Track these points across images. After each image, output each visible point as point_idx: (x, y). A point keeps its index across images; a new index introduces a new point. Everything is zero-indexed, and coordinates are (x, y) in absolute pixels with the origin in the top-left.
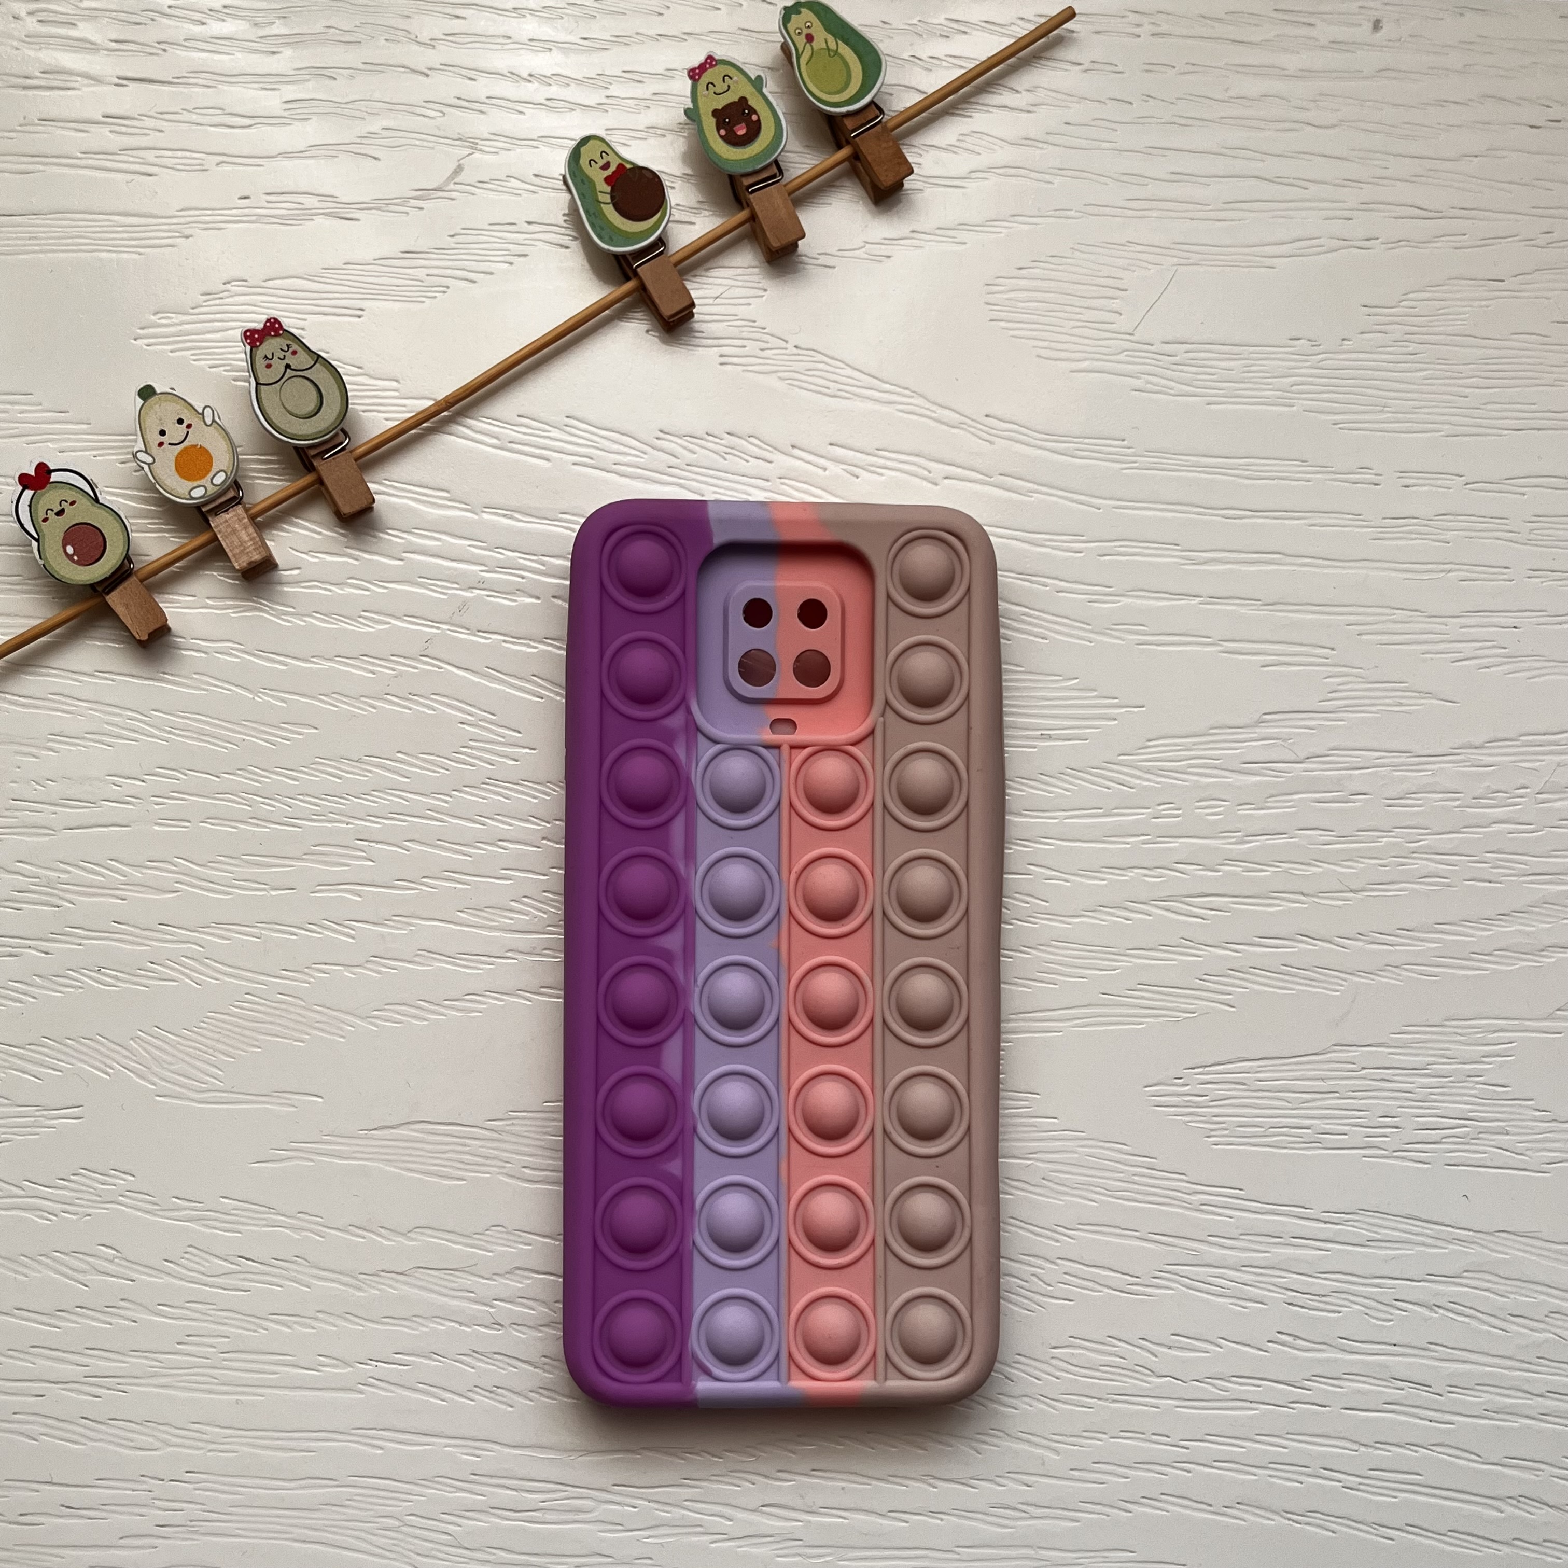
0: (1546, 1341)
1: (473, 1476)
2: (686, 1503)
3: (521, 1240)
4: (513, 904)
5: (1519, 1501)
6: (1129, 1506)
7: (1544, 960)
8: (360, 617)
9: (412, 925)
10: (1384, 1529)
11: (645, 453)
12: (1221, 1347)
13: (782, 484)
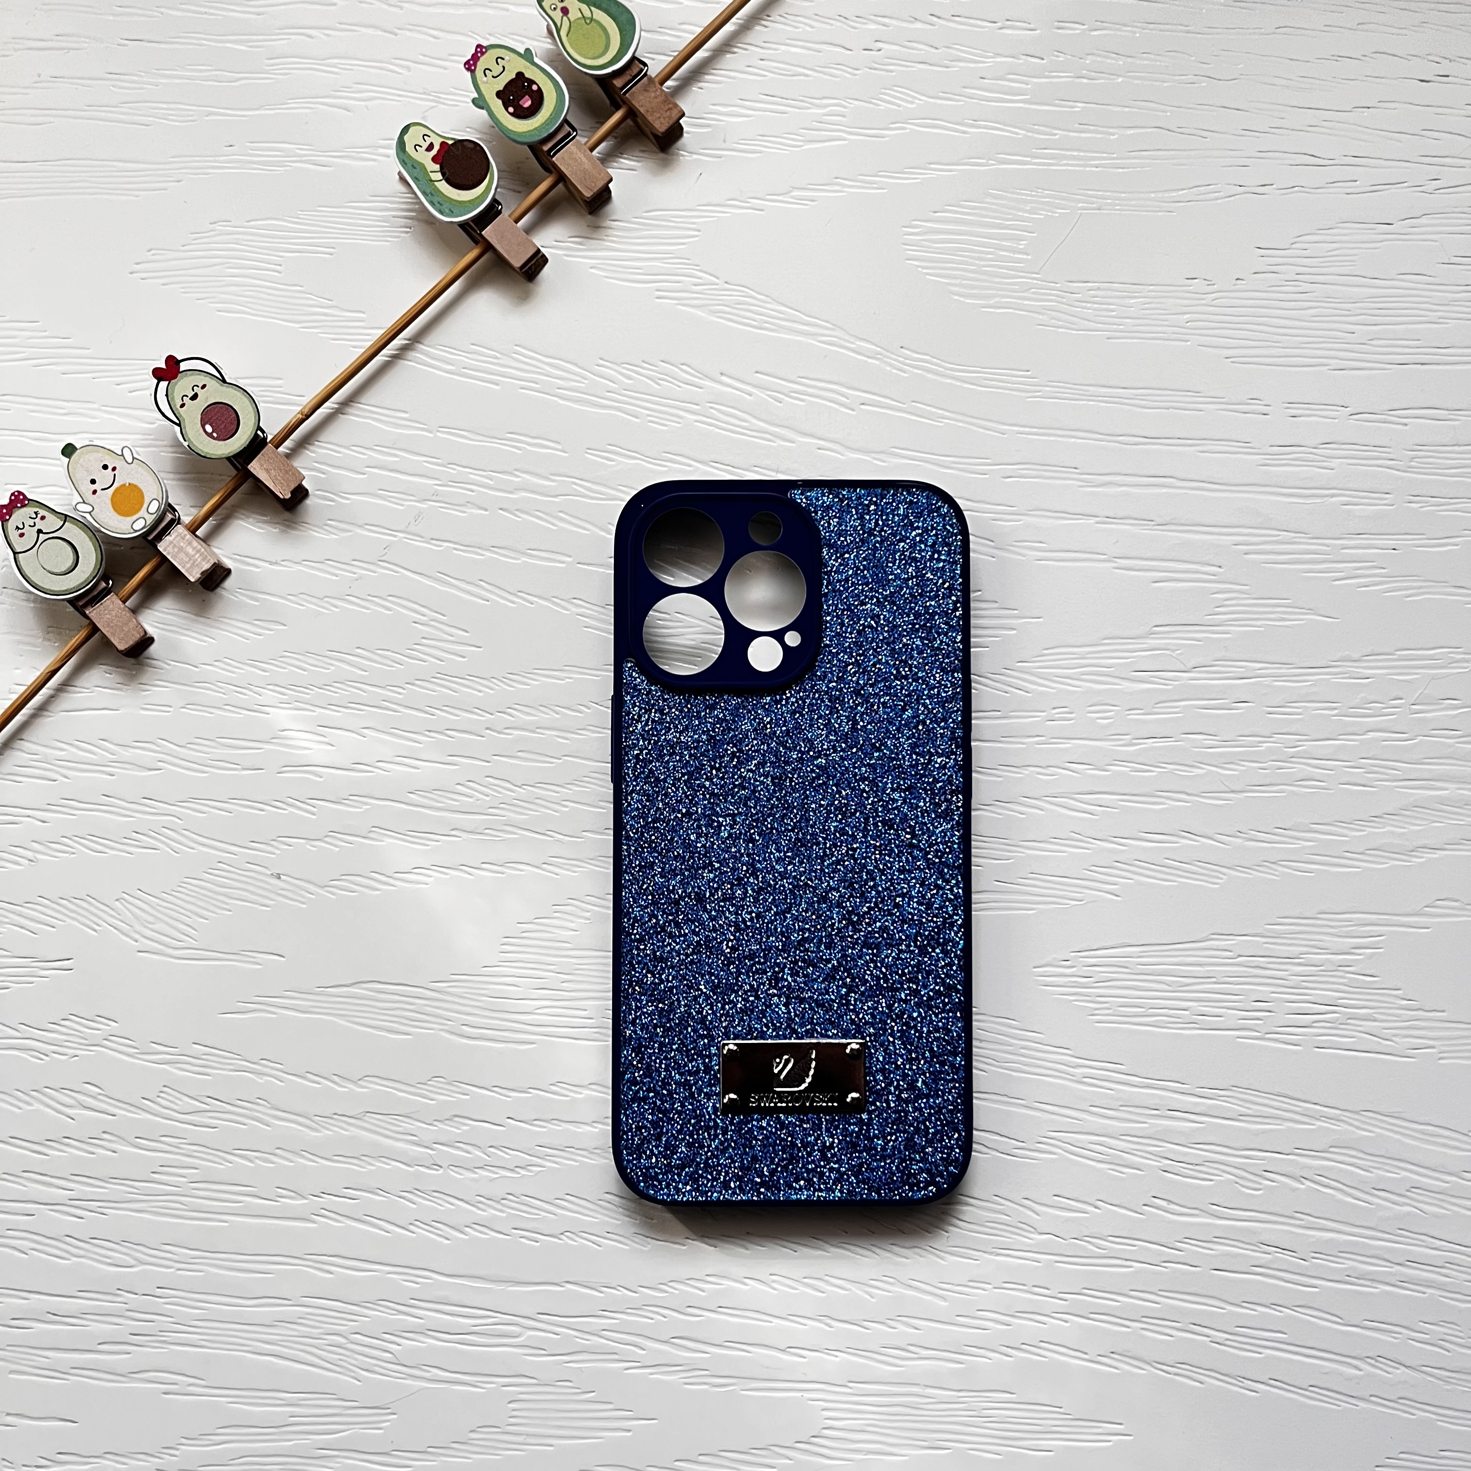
0: (1409, 1214)
1: (412, 1301)
2: (604, 1332)
3: (459, 1090)
4: (459, 787)
5: (1377, 1361)
6: (1009, 1350)
7: (1414, 859)
8: (326, 525)
9: (366, 804)
10: (1250, 1382)
11: (586, 379)
12: (1099, 1209)
13: (711, 408)
